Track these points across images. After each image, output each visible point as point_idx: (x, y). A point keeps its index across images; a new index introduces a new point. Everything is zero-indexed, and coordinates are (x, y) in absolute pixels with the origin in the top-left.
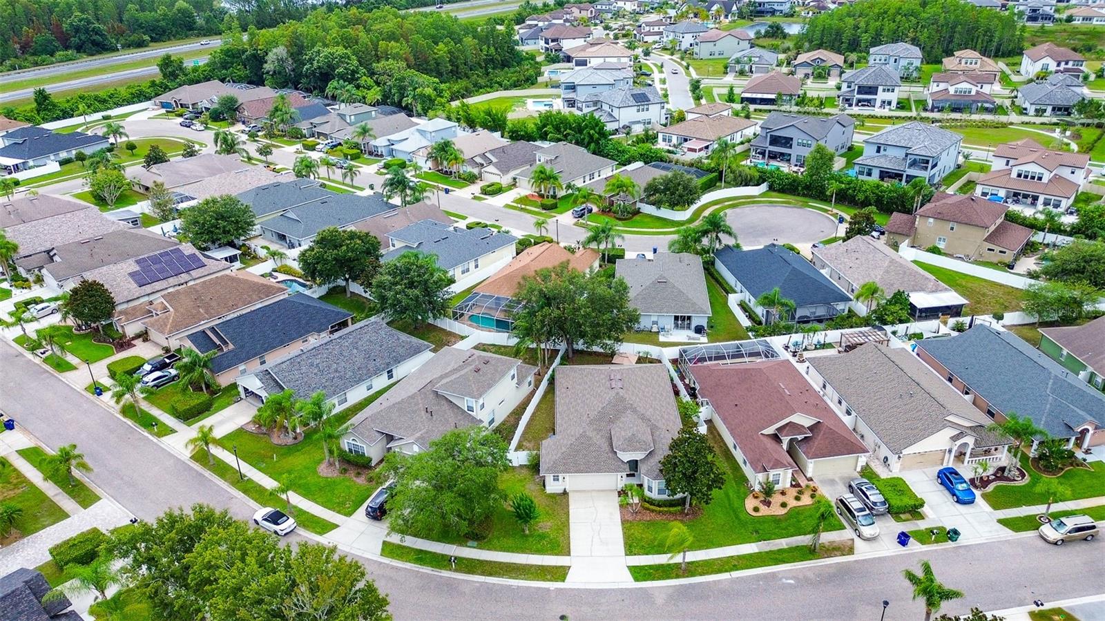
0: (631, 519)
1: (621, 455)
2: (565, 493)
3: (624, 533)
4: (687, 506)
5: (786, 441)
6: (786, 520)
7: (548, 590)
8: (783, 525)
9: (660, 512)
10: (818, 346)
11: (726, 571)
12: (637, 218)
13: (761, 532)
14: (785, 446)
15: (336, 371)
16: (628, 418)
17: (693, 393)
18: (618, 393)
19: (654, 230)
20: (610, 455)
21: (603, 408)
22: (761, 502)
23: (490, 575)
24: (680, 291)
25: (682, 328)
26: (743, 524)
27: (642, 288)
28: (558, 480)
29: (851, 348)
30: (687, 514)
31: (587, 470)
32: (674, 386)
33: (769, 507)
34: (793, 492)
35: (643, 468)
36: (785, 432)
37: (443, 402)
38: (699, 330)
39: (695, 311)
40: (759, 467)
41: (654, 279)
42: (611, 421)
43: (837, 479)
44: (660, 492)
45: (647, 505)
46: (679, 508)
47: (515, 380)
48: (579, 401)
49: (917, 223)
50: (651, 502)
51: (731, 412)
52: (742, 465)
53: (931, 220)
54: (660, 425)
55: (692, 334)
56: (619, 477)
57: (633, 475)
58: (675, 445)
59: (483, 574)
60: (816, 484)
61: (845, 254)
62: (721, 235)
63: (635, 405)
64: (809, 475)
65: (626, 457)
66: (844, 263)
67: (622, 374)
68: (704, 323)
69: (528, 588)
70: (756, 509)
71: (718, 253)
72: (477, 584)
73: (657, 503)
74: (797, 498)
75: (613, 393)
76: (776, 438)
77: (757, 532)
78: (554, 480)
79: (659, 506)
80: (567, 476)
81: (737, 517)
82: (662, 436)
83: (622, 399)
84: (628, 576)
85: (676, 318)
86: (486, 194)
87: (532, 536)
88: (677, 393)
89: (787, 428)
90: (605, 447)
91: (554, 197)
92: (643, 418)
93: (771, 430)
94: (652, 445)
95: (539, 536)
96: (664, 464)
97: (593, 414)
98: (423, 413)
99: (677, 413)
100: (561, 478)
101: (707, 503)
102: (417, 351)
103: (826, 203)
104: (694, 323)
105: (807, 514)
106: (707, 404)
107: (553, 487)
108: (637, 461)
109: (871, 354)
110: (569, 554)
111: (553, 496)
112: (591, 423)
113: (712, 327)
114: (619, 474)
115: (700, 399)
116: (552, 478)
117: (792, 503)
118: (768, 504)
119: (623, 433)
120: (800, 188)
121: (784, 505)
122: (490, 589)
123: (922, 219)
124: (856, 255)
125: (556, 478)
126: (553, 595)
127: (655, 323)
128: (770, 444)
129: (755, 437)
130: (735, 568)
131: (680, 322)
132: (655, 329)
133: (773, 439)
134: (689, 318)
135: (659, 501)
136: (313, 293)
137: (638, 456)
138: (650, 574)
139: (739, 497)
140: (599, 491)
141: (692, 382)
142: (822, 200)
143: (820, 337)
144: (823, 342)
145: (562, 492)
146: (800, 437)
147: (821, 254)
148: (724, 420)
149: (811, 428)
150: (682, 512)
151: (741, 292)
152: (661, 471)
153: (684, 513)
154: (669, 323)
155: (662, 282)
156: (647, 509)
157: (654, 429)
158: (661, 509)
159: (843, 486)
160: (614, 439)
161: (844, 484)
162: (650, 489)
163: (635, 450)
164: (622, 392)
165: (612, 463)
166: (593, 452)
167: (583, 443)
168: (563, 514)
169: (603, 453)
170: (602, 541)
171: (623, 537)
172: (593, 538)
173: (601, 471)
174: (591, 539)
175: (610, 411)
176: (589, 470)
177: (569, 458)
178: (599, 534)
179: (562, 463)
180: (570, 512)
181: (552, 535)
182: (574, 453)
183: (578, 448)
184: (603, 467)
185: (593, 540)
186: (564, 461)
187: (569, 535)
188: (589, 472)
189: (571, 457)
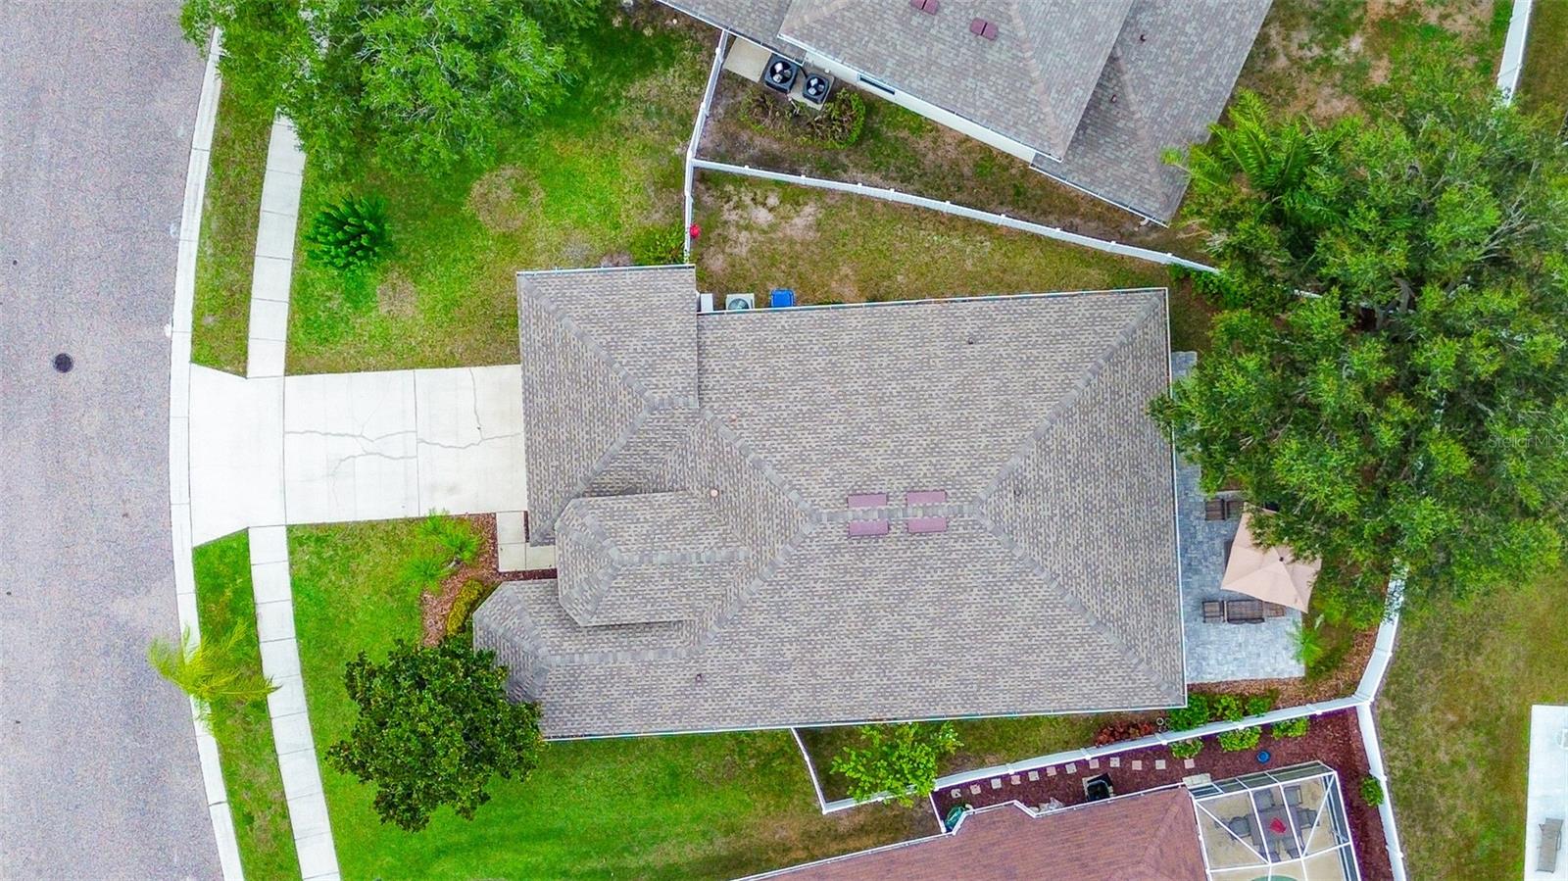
3: (373, 525)
7: (164, 316)
11: (231, 793)
21: (756, 466)
23: (215, 162)
42: (714, 494)
59: (220, 142)
63: (768, 574)
69: (171, 267)
72: (181, 132)
83: (788, 532)
84: (213, 527)
92: (727, 599)
95: (358, 287)
97: (735, 435)
110: (296, 365)
112: (706, 427)
122: (167, 164)
126: (146, 334)
130: (244, 820)
138: (218, 589)
165: (556, 495)
166: (587, 433)
167: (614, 400)
168: (448, 349)
169: (583, 463)
170: (342, 460)
171: (358, 523)
172: (353, 436)
173: (531, 460)
174: (350, 432)
175: (749, 489)
176: (533, 423)
177: (566, 360)
178: (371, 454)
179: (549, 335)
180: (459, 370)
181: (364, 320)
182: (582, 373)
183: (599, 385)
184: (543, 464)
185: (346, 438)
186: (557, 345)
187: (367, 370)
188: (528, 423)
189: (570, 365)
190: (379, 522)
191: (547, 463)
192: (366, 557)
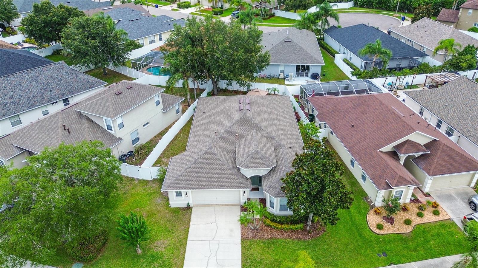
0: (250, 236)
1: (244, 171)
2: (189, 208)
3: (243, 254)
4: (309, 223)
5: (403, 157)
6: (413, 239)
8: (412, 245)
9: (281, 229)
10: (406, 87)
12: (272, 18)
13: (388, 253)
14: (402, 163)
15: (12, 97)
16: (253, 135)
17: (312, 118)
18: (244, 114)
19: (283, 24)
20: (233, 171)
21: (230, 127)
22: (383, 218)
24: (301, 48)
25: (302, 76)
26: (368, 243)
27: (273, 46)
28: (181, 195)
29: (435, 86)
30: (309, 232)
31: (210, 186)
32: (297, 114)
33: (392, 223)
34: (414, 208)
35: (265, 184)
36: (404, 149)
37: (85, 121)
38: (315, 76)
39: (312, 62)
40: (383, 184)
41: (282, 40)
42: (237, 139)
43: (454, 195)
44: (282, 208)
45: (268, 222)
46: (301, 225)
47: (161, 106)
48: (211, 122)
49: (460, 14)
50: (274, 218)
51: (348, 132)
52: (361, 181)
53: (471, 11)
54: (283, 143)
55: (309, 79)
56: (242, 193)
57: (256, 189)
58: (299, 162)
60: (434, 199)
61: (416, 30)
62: (329, 18)
63: (260, 125)
64: (426, 190)
65: (249, 173)
66: (416, 35)
67: (251, 99)
68: (318, 71)
70: (380, 227)
71: (327, 31)
73: (278, 220)
74: (420, 215)
75: (241, 114)
76: (394, 154)
77: (385, 254)
78: (177, 195)
79: (281, 223)
80: (189, 191)
81: (361, 236)
82: (285, 153)
83: (249, 120)
85: (298, 68)
86: (180, 8)
87: (144, 256)
88: (298, 119)
89: (406, 146)
90: (229, 163)
91: (222, 8)
92: (268, 136)
93: (388, 148)
94: (275, 161)
95: (152, 256)
96: (286, 182)
97: (220, 133)
98: (60, 130)
99: (299, 133)
100: (183, 194)
101: (333, 224)
102: (92, 86)
103: (390, 12)
104: (312, 71)
105: (434, 232)
106: (325, 126)
107: (176, 202)
108: (260, 177)
109: (464, 86)
111: (177, 211)
112: (218, 140)
113: (324, 75)
114: (242, 190)
115: (318, 122)
116: (174, 194)
117: (416, 220)
118: (391, 221)
119: (247, 150)
120: (374, 4)
121: (408, 222)
123: (465, 10)
124: (425, 29)
125: (179, 194)
127: (282, 71)
128: (390, 161)
129: (374, 154)
131: (300, 72)
132: (282, 76)
133: (391, 156)
134: (308, 67)
135: (281, 217)
136: (40, 52)
137: (261, 172)
139: (360, 212)
140: (222, 205)
141: (311, 110)
142: (388, 10)
143: (409, 79)
144: (410, 84)
145: (185, 206)
146: (417, 155)
147: (398, 31)
148: (342, 139)
149: (428, 146)
150: (304, 230)
151: (344, 53)
152: (283, 188)
153: (306, 230)
154: (292, 71)
155: (288, 42)
156: (269, 226)
157: (277, 146)
158: (283, 226)
159: (462, 202)
160: (238, 155)
161: (463, 199)
162: (272, 205)
163: (257, 166)
164: (248, 114)
165: (235, 179)
166: (216, 168)
167: (207, 159)
168: (182, 231)
169: (226, 170)
170: (217, 264)
171: (242, 258)
172: (208, 260)
173: (223, 187)
174: (207, 261)
175: (236, 130)
176: (211, 186)
177: (192, 174)
178: (216, 254)
179: (183, 180)
180: (190, 228)
181: (165, 255)
182: (197, 169)
183: (202, 164)
184: (225, 183)
185: (209, 262)
186: (187, 177)
187: (184, 255)
188: (211, 188)
189: (194, 173)
190: (242, 252)
191: (225, 182)
192: (255, 256)
